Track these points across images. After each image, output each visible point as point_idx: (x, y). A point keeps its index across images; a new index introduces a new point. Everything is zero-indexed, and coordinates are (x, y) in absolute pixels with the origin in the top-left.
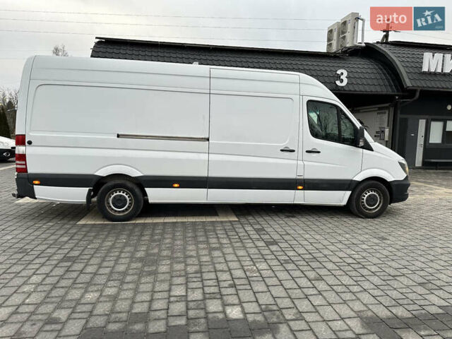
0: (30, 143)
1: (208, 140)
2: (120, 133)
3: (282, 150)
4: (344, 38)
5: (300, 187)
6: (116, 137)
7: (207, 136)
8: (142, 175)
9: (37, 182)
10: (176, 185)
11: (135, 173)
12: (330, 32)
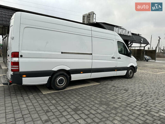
0: (21, 56)
1: (92, 54)
2: (63, 52)
3: (112, 58)
4: (89, 19)
5: (116, 70)
6: (61, 53)
7: (91, 53)
8: (70, 69)
9: (24, 76)
10: (82, 72)
11: (68, 69)
12: (84, 17)
